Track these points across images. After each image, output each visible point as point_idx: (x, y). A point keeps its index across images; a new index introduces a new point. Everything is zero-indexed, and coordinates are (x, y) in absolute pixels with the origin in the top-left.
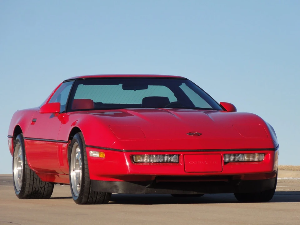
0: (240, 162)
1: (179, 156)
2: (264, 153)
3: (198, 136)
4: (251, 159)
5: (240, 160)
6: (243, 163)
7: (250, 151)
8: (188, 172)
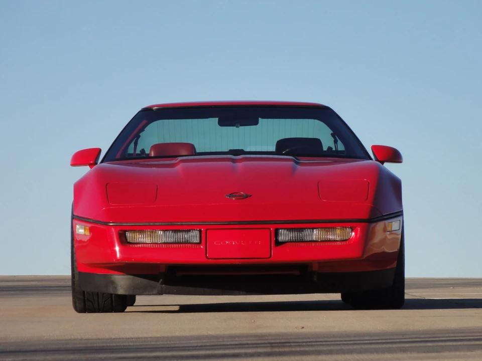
0: (307, 241)
1: (200, 231)
2: (351, 228)
3: (243, 199)
4: (331, 237)
5: (308, 238)
6: (313, 244)
7: (328, 224)
8: (211, 259)
